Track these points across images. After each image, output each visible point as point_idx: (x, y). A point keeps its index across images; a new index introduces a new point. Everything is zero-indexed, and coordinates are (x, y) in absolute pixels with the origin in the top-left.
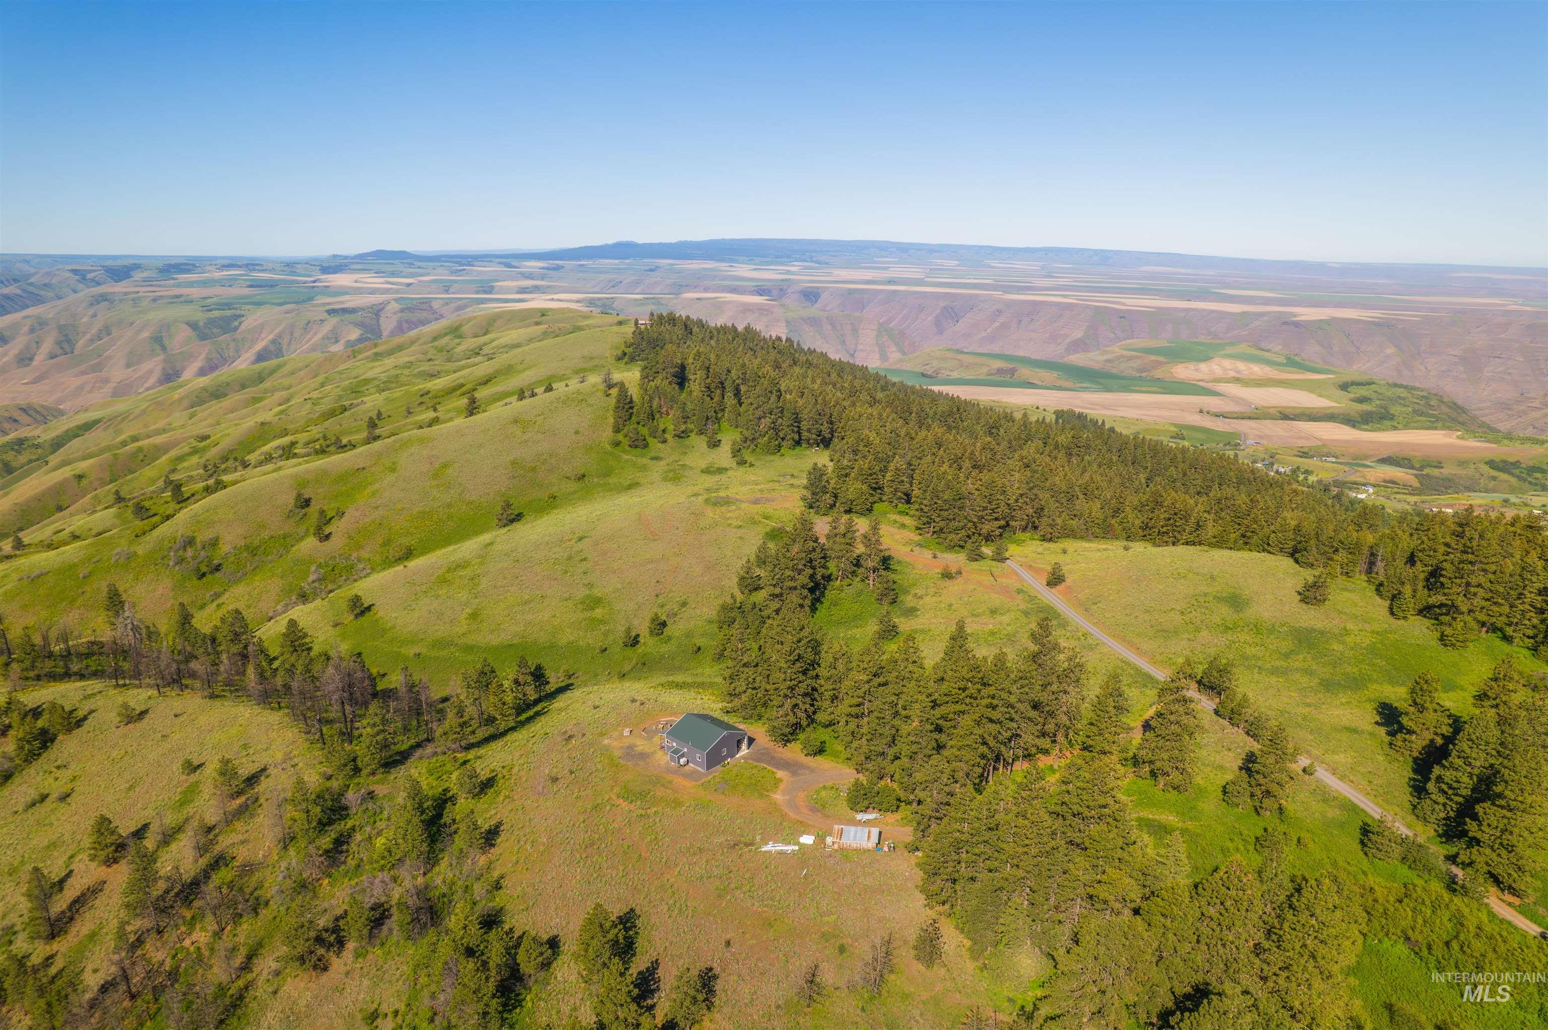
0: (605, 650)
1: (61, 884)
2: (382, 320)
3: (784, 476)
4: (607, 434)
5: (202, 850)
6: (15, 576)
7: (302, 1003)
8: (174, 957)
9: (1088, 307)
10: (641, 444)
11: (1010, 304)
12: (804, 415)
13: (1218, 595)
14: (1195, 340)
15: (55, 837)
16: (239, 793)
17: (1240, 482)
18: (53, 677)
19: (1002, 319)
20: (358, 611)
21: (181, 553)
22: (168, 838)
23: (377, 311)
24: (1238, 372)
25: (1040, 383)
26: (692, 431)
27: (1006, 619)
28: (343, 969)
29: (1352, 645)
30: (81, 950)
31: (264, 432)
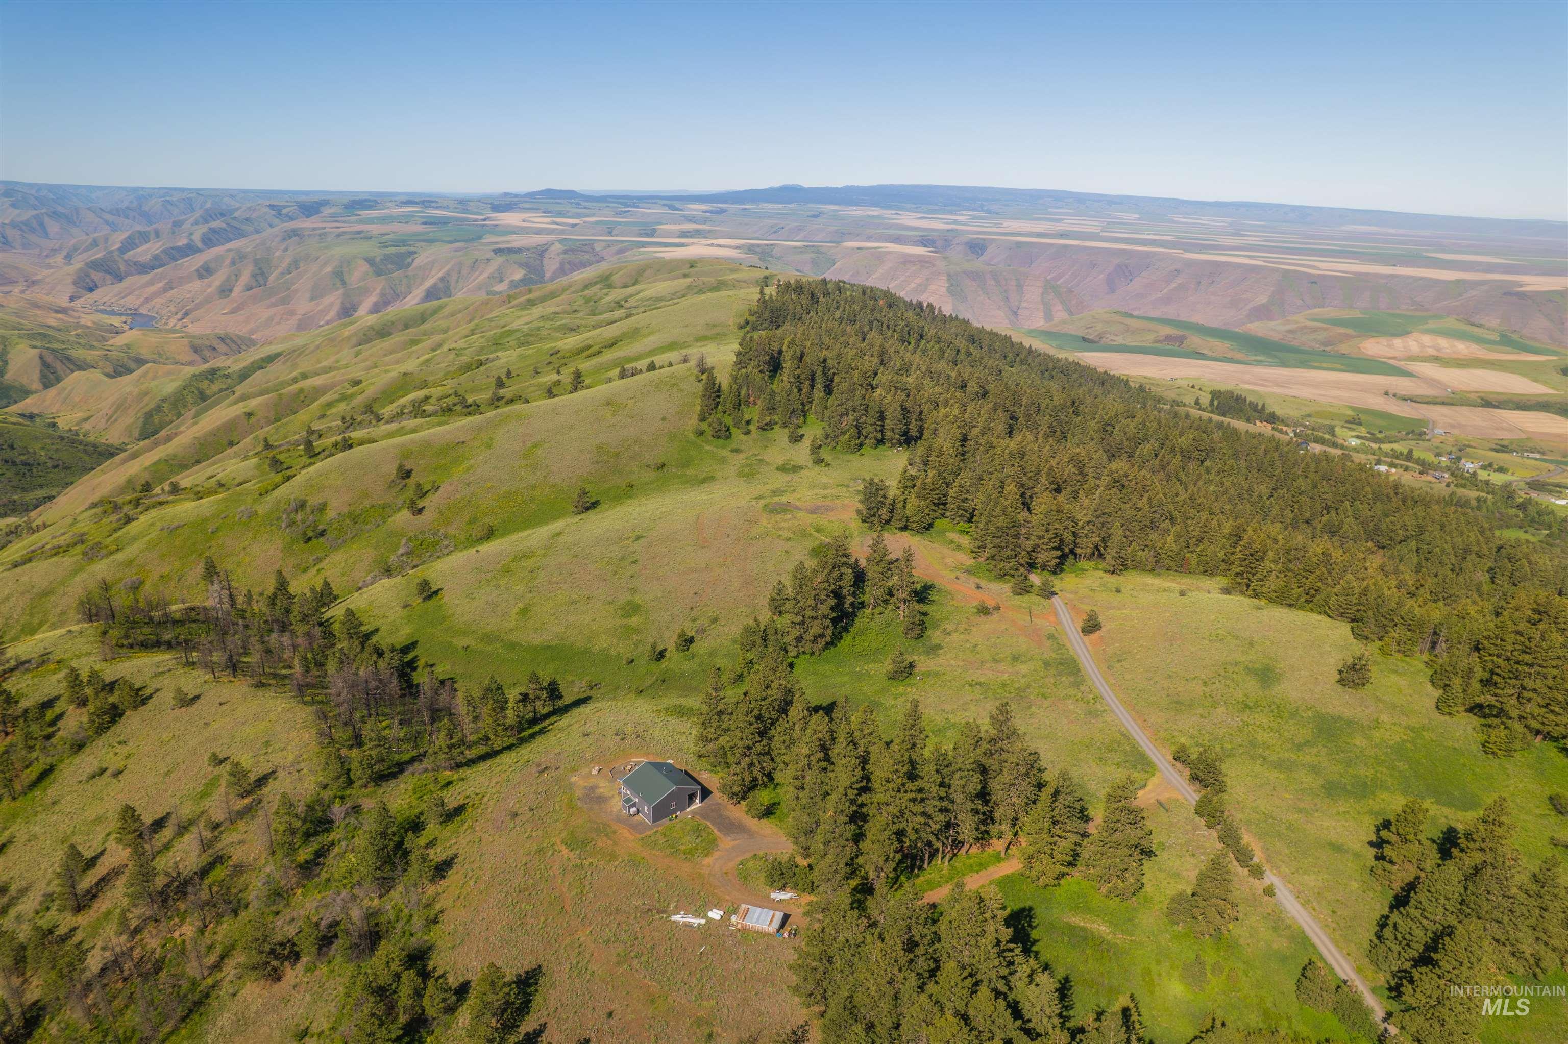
0: (632, 661)
1: (92, 862)
2: (545, 262)
3: (855, 480)
4: (693, 422)
5: (205, 846)
6: (159, 525)
7: (254, 1008)
8: (163, 947)
9: (1277, 270)
10: (723, 434)
11: (1190, 264)
12: (888, 415)
13: (1250, 666)
14: (1397, 312)
15: (101, 812)
16: (248, 793)
17: (1377, 497)
18: (146, 646)
19: (1179, 281)
20: (425, 594)
21: (293, 515)
22: (183, 829)
23: (541, 251)
24: (1439, 350)
25: (1210, 354)
26: (776, 423)
27: (1024, 668)
28: (293, 981)
29: (1378, 741)
30: (95, 929)
31: (405, 382)
